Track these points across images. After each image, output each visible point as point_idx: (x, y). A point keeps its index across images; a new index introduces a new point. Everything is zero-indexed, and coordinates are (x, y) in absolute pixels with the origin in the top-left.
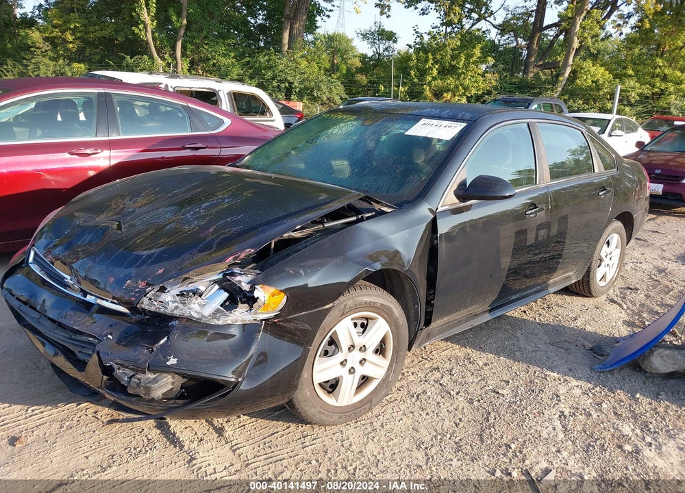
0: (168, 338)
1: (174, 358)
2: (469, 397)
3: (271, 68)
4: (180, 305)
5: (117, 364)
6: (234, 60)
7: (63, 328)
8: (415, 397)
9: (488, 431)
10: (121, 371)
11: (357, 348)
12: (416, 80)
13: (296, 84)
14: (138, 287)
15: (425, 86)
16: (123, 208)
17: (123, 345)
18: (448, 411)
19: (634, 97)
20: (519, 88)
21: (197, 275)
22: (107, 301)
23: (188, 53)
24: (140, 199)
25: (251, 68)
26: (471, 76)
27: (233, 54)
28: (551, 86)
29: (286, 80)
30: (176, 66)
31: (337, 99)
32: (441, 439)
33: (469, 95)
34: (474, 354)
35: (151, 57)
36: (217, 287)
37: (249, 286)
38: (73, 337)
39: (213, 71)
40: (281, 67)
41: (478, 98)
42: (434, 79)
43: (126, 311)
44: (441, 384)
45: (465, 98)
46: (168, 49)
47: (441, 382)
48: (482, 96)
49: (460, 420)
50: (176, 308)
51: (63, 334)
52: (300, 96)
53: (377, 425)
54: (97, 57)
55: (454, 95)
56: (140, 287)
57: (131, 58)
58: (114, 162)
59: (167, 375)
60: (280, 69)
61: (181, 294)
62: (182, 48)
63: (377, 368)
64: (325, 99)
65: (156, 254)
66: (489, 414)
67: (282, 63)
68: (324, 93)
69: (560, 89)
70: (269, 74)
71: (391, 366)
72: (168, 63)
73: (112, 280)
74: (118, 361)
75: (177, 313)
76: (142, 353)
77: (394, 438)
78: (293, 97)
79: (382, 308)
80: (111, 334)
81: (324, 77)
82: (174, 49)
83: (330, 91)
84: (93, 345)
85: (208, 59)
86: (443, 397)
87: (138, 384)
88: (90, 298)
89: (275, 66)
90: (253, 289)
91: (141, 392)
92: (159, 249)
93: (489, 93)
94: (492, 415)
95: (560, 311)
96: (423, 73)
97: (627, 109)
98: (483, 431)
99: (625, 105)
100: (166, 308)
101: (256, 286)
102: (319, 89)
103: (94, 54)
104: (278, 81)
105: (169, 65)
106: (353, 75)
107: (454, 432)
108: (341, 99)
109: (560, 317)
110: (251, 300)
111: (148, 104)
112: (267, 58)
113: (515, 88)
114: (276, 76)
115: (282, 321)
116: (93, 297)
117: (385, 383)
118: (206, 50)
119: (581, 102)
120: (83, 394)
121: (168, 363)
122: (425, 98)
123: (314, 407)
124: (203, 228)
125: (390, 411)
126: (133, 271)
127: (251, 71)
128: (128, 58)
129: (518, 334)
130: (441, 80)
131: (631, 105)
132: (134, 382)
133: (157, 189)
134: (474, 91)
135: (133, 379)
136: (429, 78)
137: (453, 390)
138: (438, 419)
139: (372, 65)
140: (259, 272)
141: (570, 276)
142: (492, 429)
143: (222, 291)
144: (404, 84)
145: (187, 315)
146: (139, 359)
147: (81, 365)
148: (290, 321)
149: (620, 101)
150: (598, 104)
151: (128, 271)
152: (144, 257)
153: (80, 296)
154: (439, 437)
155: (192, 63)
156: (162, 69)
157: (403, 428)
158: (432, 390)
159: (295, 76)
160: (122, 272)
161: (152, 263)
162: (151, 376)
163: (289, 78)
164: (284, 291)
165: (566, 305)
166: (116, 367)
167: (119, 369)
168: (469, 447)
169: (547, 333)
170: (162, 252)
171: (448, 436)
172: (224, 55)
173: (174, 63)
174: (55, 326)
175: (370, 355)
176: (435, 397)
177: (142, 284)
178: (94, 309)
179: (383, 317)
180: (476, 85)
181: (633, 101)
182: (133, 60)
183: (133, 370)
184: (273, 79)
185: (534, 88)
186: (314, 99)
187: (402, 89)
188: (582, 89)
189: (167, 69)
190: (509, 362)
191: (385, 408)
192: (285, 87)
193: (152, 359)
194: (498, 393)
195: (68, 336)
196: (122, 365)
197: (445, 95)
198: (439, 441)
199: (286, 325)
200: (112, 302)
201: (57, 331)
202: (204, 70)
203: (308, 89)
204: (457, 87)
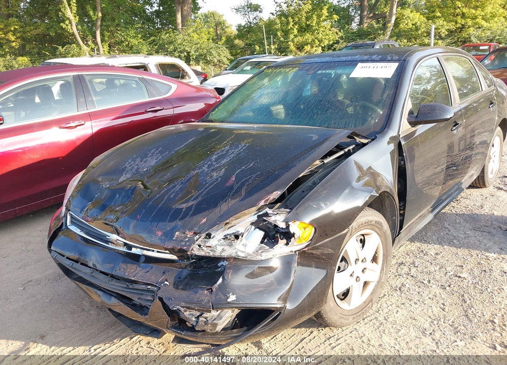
0: (223, 278)
1: (233, 294)
2: (440, 284)
3: (171, 43)
4: (227, 248)
5: (183, 307)
6: (142, 41)
7: (116, 279)
8: (399, 290)
9: (470, 311)
10: (187, 313)
11: (360, 260)
12: (282, 39)
13: (193, 52)
14: (187, 237)
15: (290, 43)
16: (138, 169)
17: (182, 289)
18: (430, 298)
19: (444, 33)
20: (359, 36)
21: (235, 220)
22: (153, 251)
23: (106, 39)
24: (149, 159)
25: (156, 45)
26: (323, 31)
27: (140, 36)
28: (382, 32)
29: (184, 50)
30: (98, 50)
31: (225, 60)
32: (437, 324)
33: (323, 46)
34: (424, 247)
35: (78, 45)
36: (253, 227)
37: (285, 223)
38: (130, 286)
39: (127, 50)
40: (179, 41)
41: (330, 47)
42: (296, 36)
43: (174, 257)
44: (412, 276)
45: (320, 48)
46: (90, 37)
47: (411, 274)
48: (332, 45)
49: (444, 305)
50: (223, 250)
51: (120, 285)
52: (197, 61)
53: (381, 318)
54: (36, 50)
55: (312, 47)
56: (188, 236)
57: (62, 48)
58: (95, 130)
59: (227, 310)
60: (179, 42)
61: (225, 238)
62: (101, 36)
63: (373, 273)
64: (216, 61)
65: (194, 206)
66: (463, 296)
67: (180, 38)
68: (215, 57)
69: (389, 33)
70: (172, 47)
71: (382, 269)
72: (92, 48)
73: (160, 233)
74: (183, 304)
75: (225, 254)
76: (203, 295)
77: (400, 329)
78: (191, 63)
79: (376, 224)
80: (167, 281)
81: (213, 45)
82: (95, 37)
83: (219, 55)
84: (153, 292)
85: (122, 42)
86: (419, 287)
87: (205, 322)
88: (134, 251)
89: (175, 41)
90: (288, 227)
91: (208, 328)
92: (195, 201)
93: (338, 42)
94: (466, 297)
95: (468, 202)
96: (286, 33)
97: (440, 42)
98: (466, 311)
99: (438, 40)
100: (215, 251)
101: (290, 223)
102: (211, 54)
103: (33, 48)
104: (179, 52)
105: (93, 50)
106: (232, 41)
107: (445, 317)
108: (228, 59)
109: (470, 207)
110: (288, 236)
111: (105, 80)
112: (168, 35)
113: (356, 36)
114: (177, 48)
115: (310, 250)
116: (139, 250)
117: (380, 284)
118: (119, 35)
119: (406, 41)
120: (144, 332)
121: (229, 300)
122: (291, 51)
123: (336, 314)
124: (226, 178)
125: (385, 305)
126: (179, 223)
127: (156, 47)
128: (60, 48)
129: (446, 225)
130: (301, 36)
131: (442, 39)
132: (202, 321)
133: (160, 149)
134: (326, 43)
135: (201, 319)
136: (292, 36)
137: (424, 280)
138: (426, 307)
139: (245, 31)
140: (289, 210)
141: (472, 174)
142: (472, 308)
143: (257, 230)
144: (274, 43)
145: (234, 255)
146: (202, 301)
147: (142, 309)
148: (317, 248)
149: (435, 36)
150: (418, 41)
151: (173, 224)
152: (184, 210)
153: (124, 249)
154: (435, 322)
155: (110, 46)
156: (88, 53)
157: (403, 318)
158: (409, 283)
159: (191, 47)
160: (169, 226)
161: (194, 214)
162: (214, 313)
163: (187, 49)
164: (311, 223)
165: (469, 196)
166: (182, 309)
167: (185, 311)
168: (463, 328)
169: (466, 221)
170: (199, 204)
171: (442, 320)
172: (134, 37)
173: (97, 47)
174: (109, 278)
175: (369, 264)
176: (413, 287)
177: (189, 234)
178: (143, 259)
179: (376, 231)
180: (327, 37)
181: (443, 35)
182: (64, 49)
183: (198, 310)
184: (175, 51)
185: (369, 35)
186: (208, 62)
187: (273, 47)
188: (405, 31)
189: (92, 53)
190: (453, 249)
191: (380, 303)
192: (185, 56)
193: (213, 298)
194: (460, 277)
195: (125, 286)
196: (188, 308)
197: (306, 47)
198: (437, 326)
199: (314, 252)
200: (158, 252)
201: (112, 283)
202: (119, 50)
203: (202, 55)
204: (314, 41)
